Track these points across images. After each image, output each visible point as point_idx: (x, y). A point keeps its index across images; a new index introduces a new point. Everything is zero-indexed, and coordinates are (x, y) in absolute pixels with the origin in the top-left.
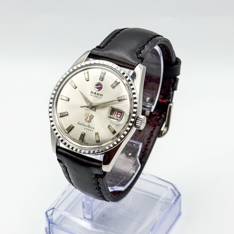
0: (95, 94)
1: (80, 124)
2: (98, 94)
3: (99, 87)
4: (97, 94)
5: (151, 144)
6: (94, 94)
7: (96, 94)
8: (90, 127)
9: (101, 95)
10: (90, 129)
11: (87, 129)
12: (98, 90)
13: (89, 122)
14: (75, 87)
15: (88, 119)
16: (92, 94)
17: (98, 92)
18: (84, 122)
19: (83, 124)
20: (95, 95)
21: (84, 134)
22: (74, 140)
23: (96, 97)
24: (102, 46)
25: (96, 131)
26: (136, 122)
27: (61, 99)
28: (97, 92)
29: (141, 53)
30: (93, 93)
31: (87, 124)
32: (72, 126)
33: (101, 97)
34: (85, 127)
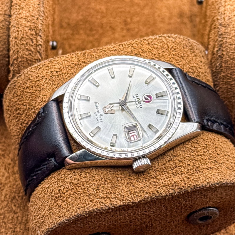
1: (96, 105)
2: (140, 102)
6: (137, 99)
8: (100, 117)
9: (141, 107)
10: (99, 118)
11: (96, 115)
13: (105, 112)
14: (131, 75)
15: (107, 110)
16: (135, 96)
17: (142, 102)
18: (101, 108)
19: (99, 108)
21: (89, 115)
22: (76, 110)
23: (136, 103)
25: (100, 125)
26: (138, 161)
27: (108, 70)
28: (141, 100)
30: (137, 97)
31: (102, 112)
32: (88, 98)
33: (139, 107)
34: (97, 112)
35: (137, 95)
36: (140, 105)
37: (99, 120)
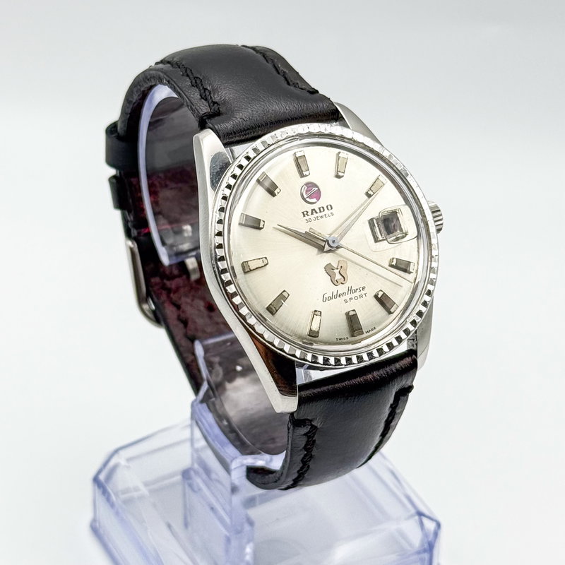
0: (315, 213)
1: (330, 298)
2: (319, 208)
4: (318, 211)
6: (312, 214)
7: (317, 213)
9: (329, 207)
11: (351, 299)
12: (314, 200)
15: (338, 277)
16: (307, 217)
17: (319, 204)
18: (334, 289)
19: (335, 293)
20: (315, 215)
22: (340, 342)
23: (322, 217)
25: (371, 292)
28: (316, 207)
30: (310, 213)
31: (342, 289)
33: (331, 211)
34: (344, 298)
35: (305, 213)
36: (325, 208)
37: (360, 293)
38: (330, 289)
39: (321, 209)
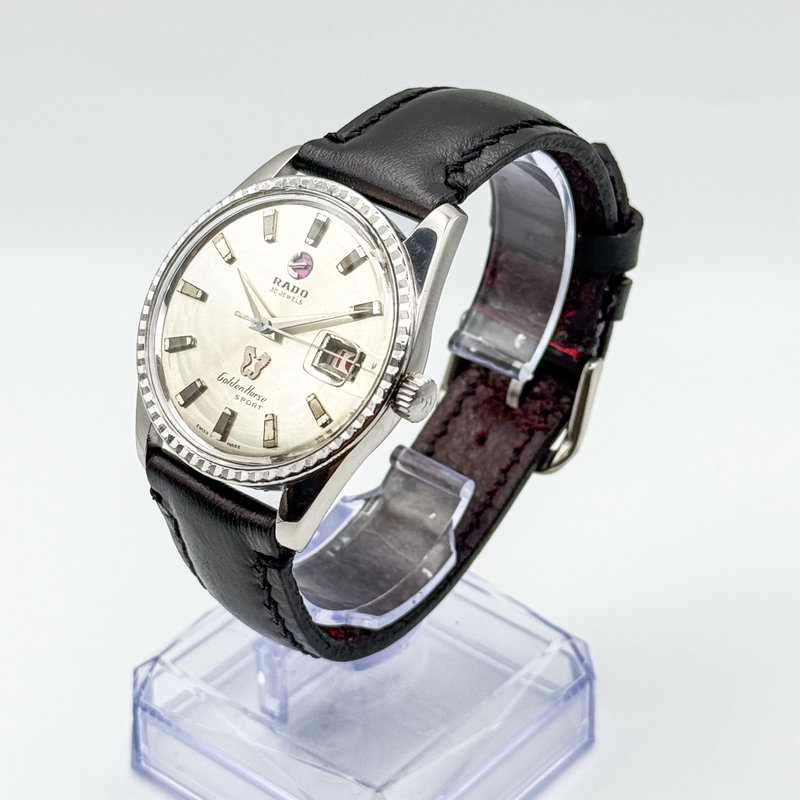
0: (286, 288)
1: (226, 381)
2: (294, 287)
3: (303, 266)
4: (291, 288)
5: (506, 491)
6: (283, 287)
7: (288, 289)
8: (254, 395)
9: (304, 294)
10: (253, 400)
11: (243, 399)
12: (295, 275)
13: (255, 375)
14: (229, 257)
15: (251, 368)
16: (275, 286)
17: (298, 283)
18: (236, 374)
19: (234, 381)
20: (285, 290)
21: (230, 413)
22: (199, 430)
23: (289, 297)
24: (344, 135)
25: (268, 408)
26: (399, 396)
27: (182, 292)
28: (293, 283)
29: (462, 171)
30: (281, 284)
31: (246, 382)
32: (199, 385)
33: (302, 298)
34: (239, 392)
35: (278, 280)
36: (300, 292)
37: (256, 401)
38: (234, 373)
39: (295, 290)
